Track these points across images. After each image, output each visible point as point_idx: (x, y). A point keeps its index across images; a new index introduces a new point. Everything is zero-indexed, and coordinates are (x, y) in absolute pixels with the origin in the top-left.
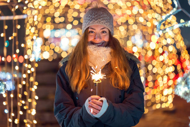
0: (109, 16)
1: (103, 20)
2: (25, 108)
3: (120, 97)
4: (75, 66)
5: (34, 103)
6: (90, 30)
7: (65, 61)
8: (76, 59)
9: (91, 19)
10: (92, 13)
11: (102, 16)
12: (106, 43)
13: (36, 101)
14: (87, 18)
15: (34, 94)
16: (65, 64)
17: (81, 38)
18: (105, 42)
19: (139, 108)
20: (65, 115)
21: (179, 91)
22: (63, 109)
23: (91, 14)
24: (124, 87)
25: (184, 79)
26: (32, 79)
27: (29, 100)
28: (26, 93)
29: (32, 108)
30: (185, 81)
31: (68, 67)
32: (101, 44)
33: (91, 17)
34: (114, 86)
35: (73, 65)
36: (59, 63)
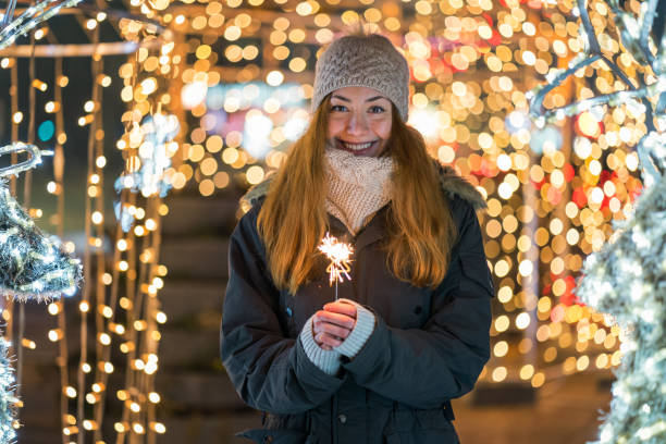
0: (396, 60)
1: (375, 72)
2: (125, 348)
3: (418, 310)
4: (286, 211)
5: (154, 336)
6: (334, 101)
7: (258, 195)
8: (289, 189)
9: (339, 68)
10: (343, 52)
11: (374, 60)
12: (383, 144)
13: (160, 327)
14: (327, 66)
15: (153, 303)
16: (258, 204)
17: (308, 127)
18: (381, 139)
19: (471, 347)
20: (249, 363)
21: (589, 293)
22: (245, 343)
23: (340, 53)
24: (429, 279)
25: (605, 260)
26: (148, 256)
27: (139, 325)
28: (125, 303)
29: (147, 352)
30: (605, 265)
31: (264, 215)
32: (366, 146)
33: (338, 63)
34: (397, 275)
35: (280, 207)
36: (242, 200)
